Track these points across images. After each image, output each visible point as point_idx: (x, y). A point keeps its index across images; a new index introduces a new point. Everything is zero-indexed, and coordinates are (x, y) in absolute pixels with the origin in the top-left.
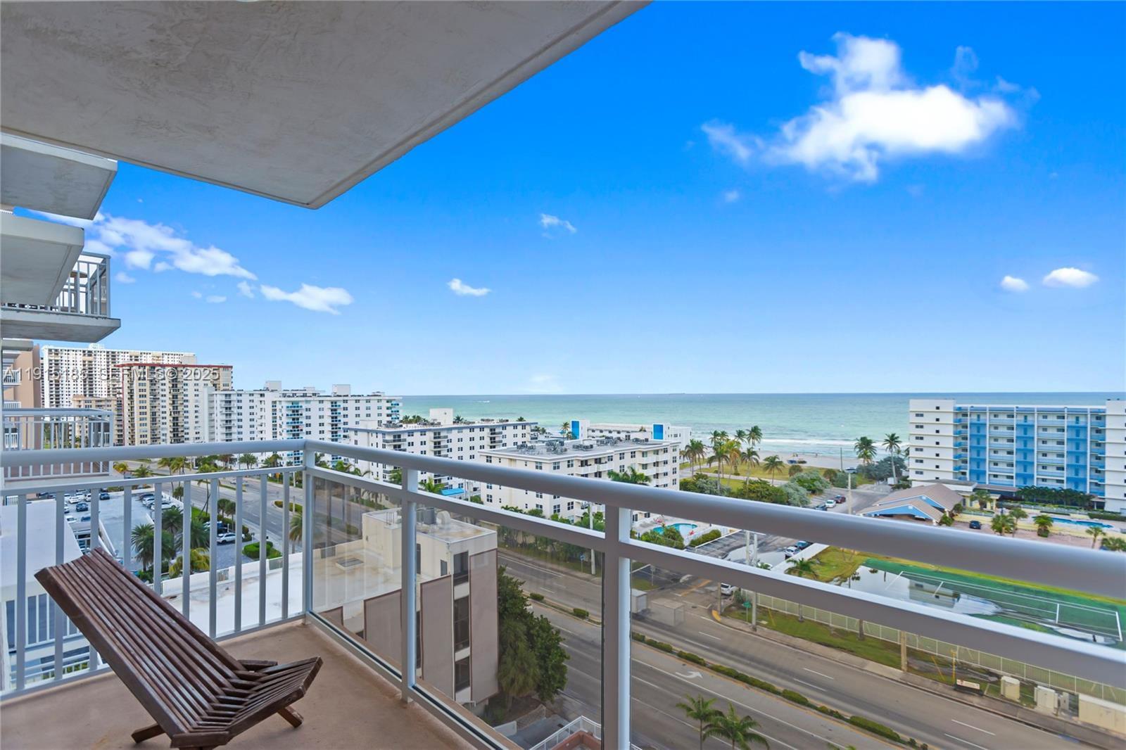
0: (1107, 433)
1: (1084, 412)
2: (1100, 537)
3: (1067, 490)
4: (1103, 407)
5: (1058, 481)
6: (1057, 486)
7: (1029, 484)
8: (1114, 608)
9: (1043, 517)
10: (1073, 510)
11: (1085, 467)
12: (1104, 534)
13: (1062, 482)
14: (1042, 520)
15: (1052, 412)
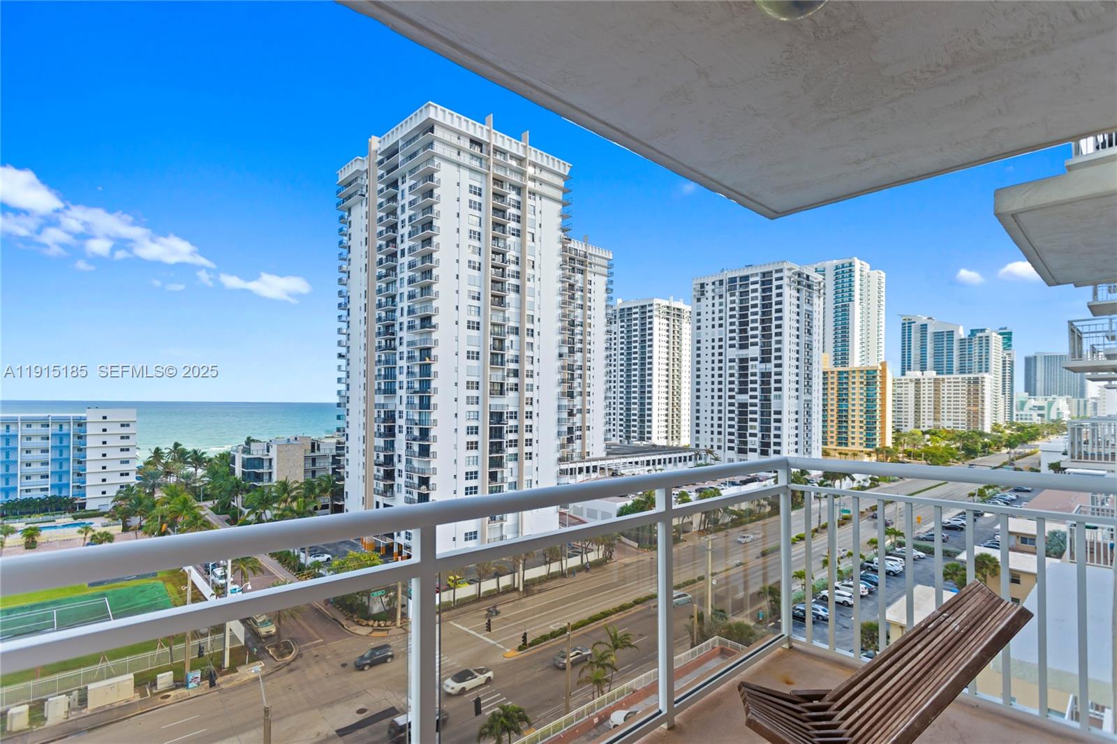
0: (88, 438)
1: (67, 420)
2: (90, 534)
3: (52, 497)
4: (83, 415)
5: (42, 490)
6: (42, 495)
7: (12, 498)
8: (103, 595)
9: (30, 528)
10: (57, 516)
11: (68, 472)
12: (93, 531)
13: (47, 489)
14: (30, 532)
15: (36, 420)
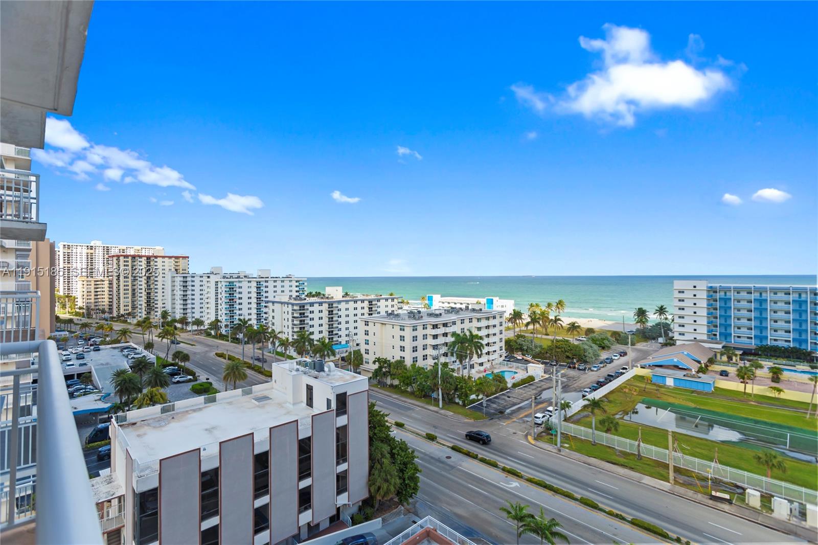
1: (805, 291)
3: (794, 348)
5: (786, 341)
6: (786, 345)
7: (764, 343)
10: (798, 363)
11: (806, 331)
13: (789, 341)
14: (775, 370)
15: (781, 290)
